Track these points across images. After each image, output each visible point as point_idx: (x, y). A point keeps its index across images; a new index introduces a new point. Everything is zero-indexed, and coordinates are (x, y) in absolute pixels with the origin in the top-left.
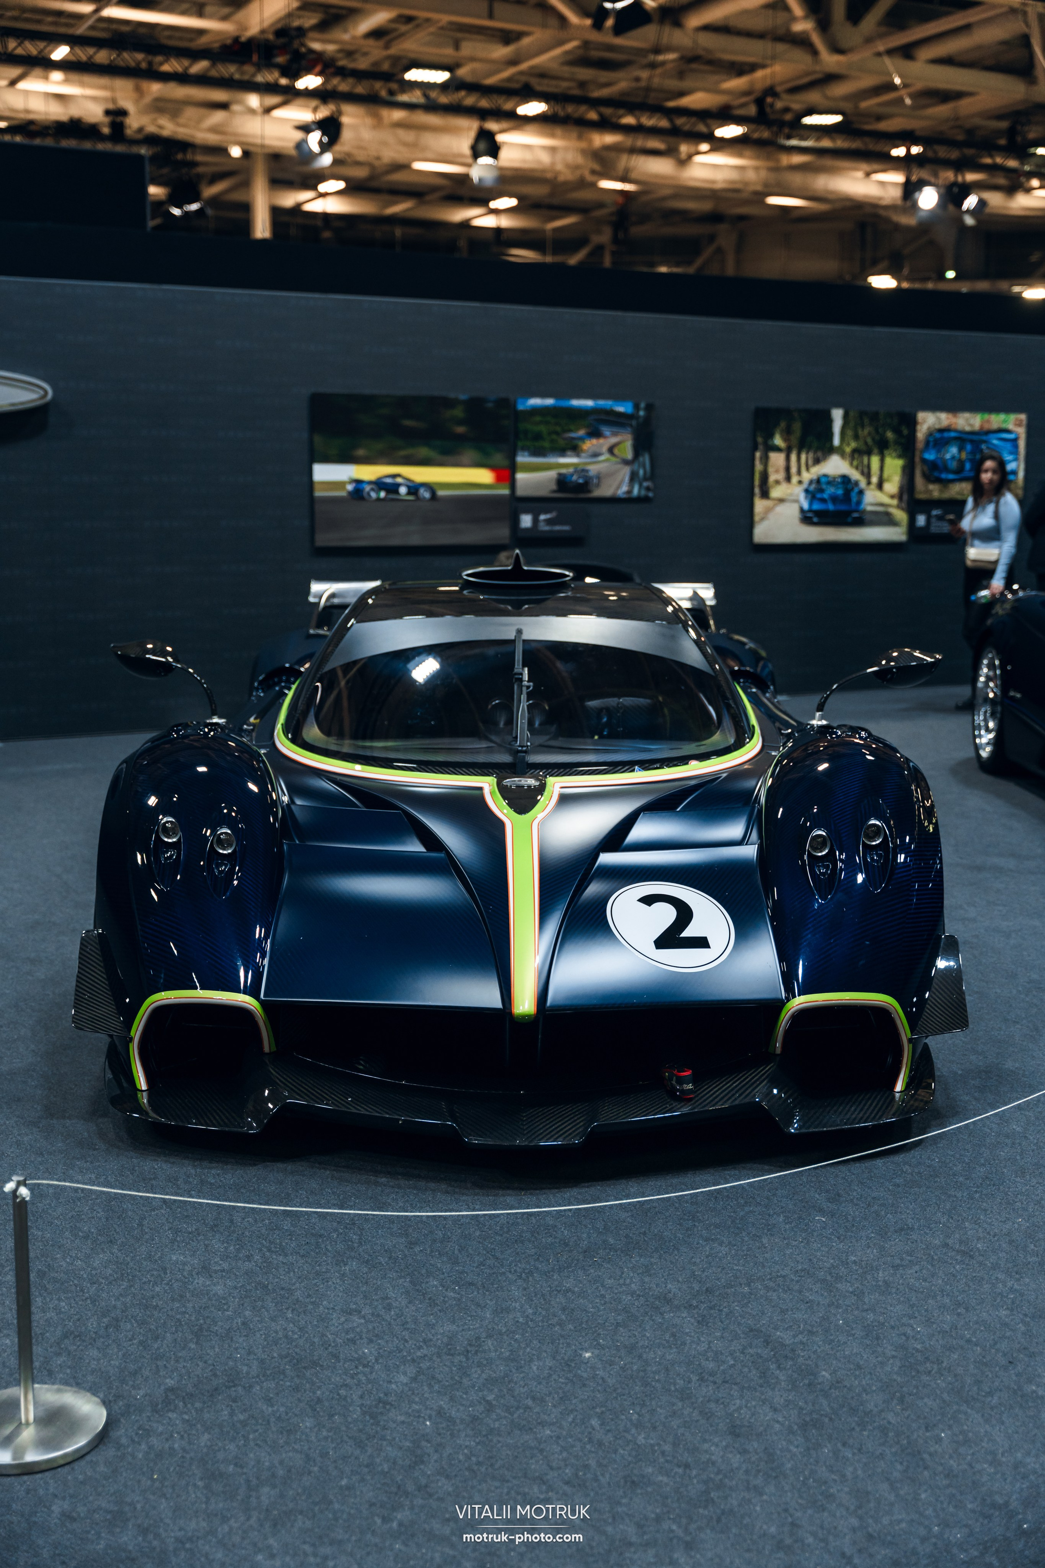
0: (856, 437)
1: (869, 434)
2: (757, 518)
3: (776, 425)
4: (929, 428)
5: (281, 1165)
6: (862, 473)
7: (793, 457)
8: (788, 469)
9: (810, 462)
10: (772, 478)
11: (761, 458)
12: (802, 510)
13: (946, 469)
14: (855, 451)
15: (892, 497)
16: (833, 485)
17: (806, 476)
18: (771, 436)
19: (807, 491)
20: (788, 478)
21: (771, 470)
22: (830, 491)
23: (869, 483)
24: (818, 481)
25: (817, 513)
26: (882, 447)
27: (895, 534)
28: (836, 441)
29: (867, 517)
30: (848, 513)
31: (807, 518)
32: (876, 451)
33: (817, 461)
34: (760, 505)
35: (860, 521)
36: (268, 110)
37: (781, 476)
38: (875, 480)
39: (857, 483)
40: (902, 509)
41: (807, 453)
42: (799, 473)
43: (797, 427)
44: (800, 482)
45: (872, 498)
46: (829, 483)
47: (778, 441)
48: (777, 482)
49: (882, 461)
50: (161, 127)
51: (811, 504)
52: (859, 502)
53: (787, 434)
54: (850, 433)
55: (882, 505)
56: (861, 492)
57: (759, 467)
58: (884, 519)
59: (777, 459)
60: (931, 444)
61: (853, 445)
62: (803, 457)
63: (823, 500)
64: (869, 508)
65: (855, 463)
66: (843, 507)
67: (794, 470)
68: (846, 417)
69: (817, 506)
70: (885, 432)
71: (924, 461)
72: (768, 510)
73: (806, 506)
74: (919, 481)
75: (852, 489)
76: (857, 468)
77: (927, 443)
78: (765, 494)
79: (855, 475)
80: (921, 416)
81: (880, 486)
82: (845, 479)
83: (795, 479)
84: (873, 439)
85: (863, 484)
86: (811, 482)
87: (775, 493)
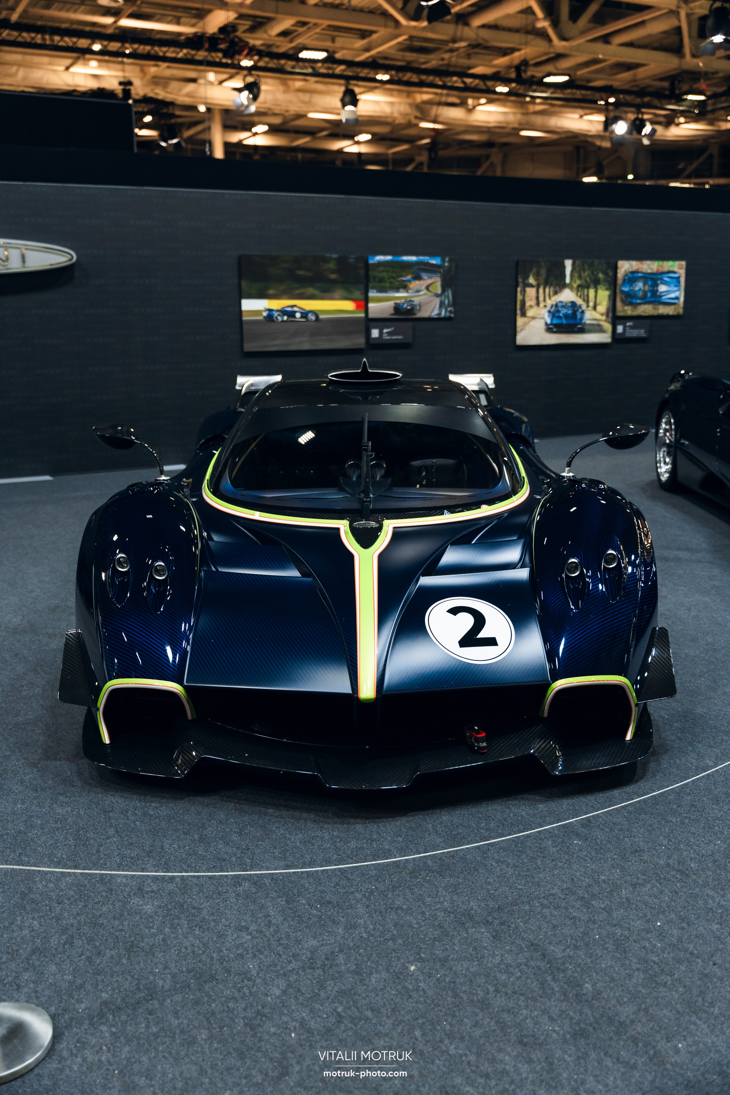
0: (580, 278)
1: (588, 275)
2: (518, 329)
3: (530, 271)
4: (625, 271)
5: (200, 799)
6: (584, 300)
7: (541, 290)
8: (537, 298)
9: (551, 293)
10: (528, 304)
11: (521, 291)
12: (546, 324)
13: (635, 297)
14: (579, 286)
15: (602, 315)
16: (566, 308)
17: (549, 302)
18: (527, 277)
19: (549, 312)
20: (538, 304)
21: (527, 299)
22: (564, 311)
23: (588, 306)
24: (556, 305)
25: (556, 325)
26: (596, 283)
27: (605, 338)
28: (568, 280)
29: (587, 327)
30: (575, 325)
31: (550, 329)
32: (592, 286)
33: (556, 293)
34: (520, 321)
35: (582, 331)
36: (221, 83)
37: (533, 302)
38: (591, 304)
39: (580, 307)
40: (608, 322)
41: (550, 288)
42: (545, 300)
43: (543, 272)
44: (545, 306)
45: (590, 316)
46: (563, 306)
47: (531, 280)
48: (531, 306)
49: (596, 292)
50: (157, 94)
51: (552, 320)
52: (582, 319)
53: (537, 276)
54: (576, 275)
55: (596, 320)
56: (583, 312)
57: (519, 297)
58: (598, 329)
59: (531, 292)
60: (627, 281)
61: (578, 282)
62: (547, 290)
63: (559, 318)
64: (588, 322)
65: (579, 294)
66: (572, 322)
67: (541, 298)
68: (573, 265)
69: (555, 321)
70: (598, 274)
71: (622, 292)
72: (525, 324)
73: (549, 321)
74: (619, 304)
75: (578, 310)
76: (580, 297)
77: (624, 280)
78: (524, 314)
79: (579, 301)
80: (620, 263)
81: (595, 308)
82: (573, 304)
83: (542, 305)
84: (591, 279)
85: (584, 307)
86: (552, 306)
87: (530, 313)
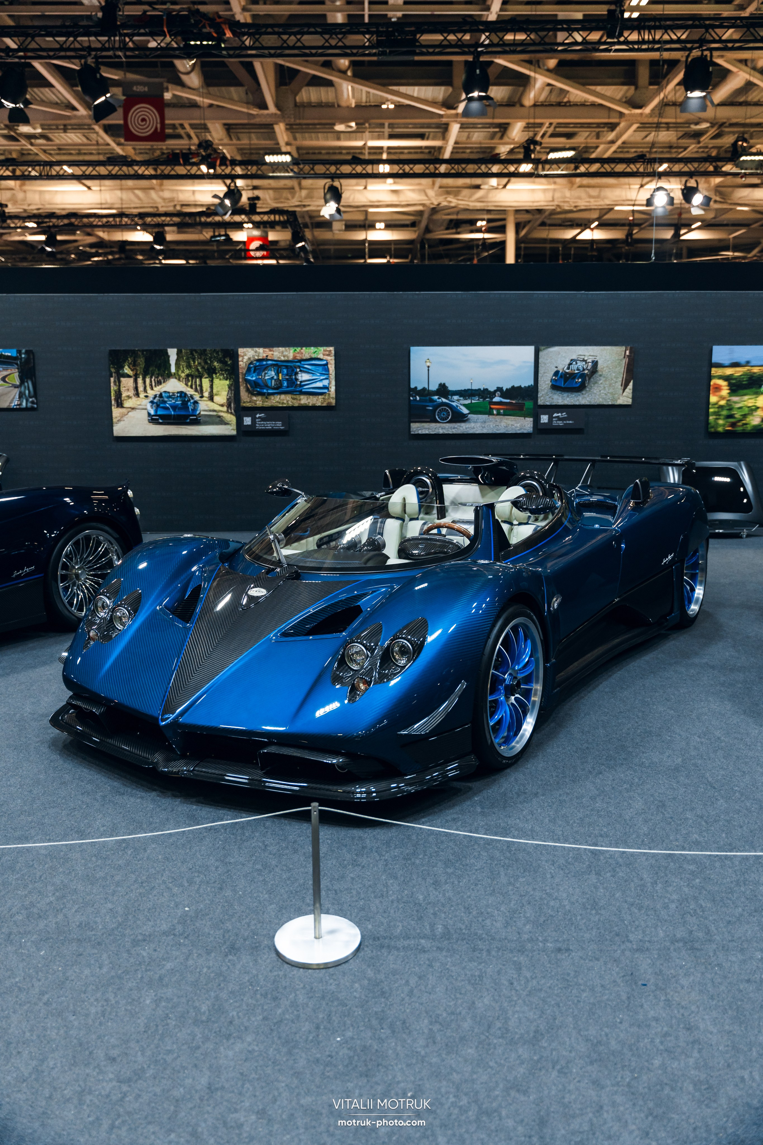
0: (189, 367)
1: (199, 364)
2: (114, 420)
3: (124, 361)
4: (249, 359)
6: (196, 390)
7: (140, 381)
8: (136, 388)
9: (153, 384)
10: (124, 394)
11: (115, 381)
12: (149, 414)
13: (267, 386)
14: (188, 376)
15: (222, 405)
16: (173, 399)
17: (151, 393)
18: (122, 367)
19: (152, 402)
20: (137, 395)
21: (122, 389)
22: (170, 402)
23: (202, 397)
24: (161, 396)
25: (161, 417)
26: (211, 372)
27: (229, 430)
28: (173, 370)
29: (202, 419)
30: (187, 417)
31: (153, 420)
32: (206, 376)
33: (159, 383)
34: (116, 412)
35: (196, 422)
37: (131, 393)
38: (206, 394)
39: (192, 397)
40: (231, 413)
41: (151, 378)
42: (145, 390)
43: (141, 361)
44: (146, 397)
45: (204, 406)
46: (169, 397)
47: (127, 370)
48: (129, 397)
49: (212, 381)
51: (156, 411)
52: (194, 410)
53: (134, 365)
54: (183, 364)
55: (214, 411)
56: (196, 402)
57: (113, 388)
58: (220, 421)
59: (127, 383)
60: (253, 369)
61: (187, 372)
62: (148, 380)
63: (167, 408)
64: (202, 413)
65: (189, 384)
66: (183, 413)
67: (141, 388)
68: (179, 353)
69: (160, 412)
70: (213, 362)
71: (247, 381)
72: (123, 415)
73: (152, 412)
74: (244, 395)
75: (189, 400)
76: (191, 387)
77: (249, 369)
78: (120, 405)
79: (190, 391)
80: (241, 351)
81: (211, 398)
82: (182, 394)
83: (142, 395)
84: (203, 368)
85: (197, 397)
86: (155, 396)
87: (127, 404)
